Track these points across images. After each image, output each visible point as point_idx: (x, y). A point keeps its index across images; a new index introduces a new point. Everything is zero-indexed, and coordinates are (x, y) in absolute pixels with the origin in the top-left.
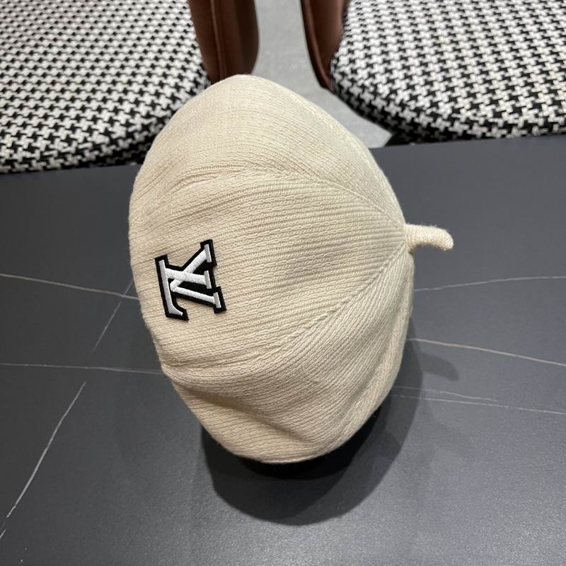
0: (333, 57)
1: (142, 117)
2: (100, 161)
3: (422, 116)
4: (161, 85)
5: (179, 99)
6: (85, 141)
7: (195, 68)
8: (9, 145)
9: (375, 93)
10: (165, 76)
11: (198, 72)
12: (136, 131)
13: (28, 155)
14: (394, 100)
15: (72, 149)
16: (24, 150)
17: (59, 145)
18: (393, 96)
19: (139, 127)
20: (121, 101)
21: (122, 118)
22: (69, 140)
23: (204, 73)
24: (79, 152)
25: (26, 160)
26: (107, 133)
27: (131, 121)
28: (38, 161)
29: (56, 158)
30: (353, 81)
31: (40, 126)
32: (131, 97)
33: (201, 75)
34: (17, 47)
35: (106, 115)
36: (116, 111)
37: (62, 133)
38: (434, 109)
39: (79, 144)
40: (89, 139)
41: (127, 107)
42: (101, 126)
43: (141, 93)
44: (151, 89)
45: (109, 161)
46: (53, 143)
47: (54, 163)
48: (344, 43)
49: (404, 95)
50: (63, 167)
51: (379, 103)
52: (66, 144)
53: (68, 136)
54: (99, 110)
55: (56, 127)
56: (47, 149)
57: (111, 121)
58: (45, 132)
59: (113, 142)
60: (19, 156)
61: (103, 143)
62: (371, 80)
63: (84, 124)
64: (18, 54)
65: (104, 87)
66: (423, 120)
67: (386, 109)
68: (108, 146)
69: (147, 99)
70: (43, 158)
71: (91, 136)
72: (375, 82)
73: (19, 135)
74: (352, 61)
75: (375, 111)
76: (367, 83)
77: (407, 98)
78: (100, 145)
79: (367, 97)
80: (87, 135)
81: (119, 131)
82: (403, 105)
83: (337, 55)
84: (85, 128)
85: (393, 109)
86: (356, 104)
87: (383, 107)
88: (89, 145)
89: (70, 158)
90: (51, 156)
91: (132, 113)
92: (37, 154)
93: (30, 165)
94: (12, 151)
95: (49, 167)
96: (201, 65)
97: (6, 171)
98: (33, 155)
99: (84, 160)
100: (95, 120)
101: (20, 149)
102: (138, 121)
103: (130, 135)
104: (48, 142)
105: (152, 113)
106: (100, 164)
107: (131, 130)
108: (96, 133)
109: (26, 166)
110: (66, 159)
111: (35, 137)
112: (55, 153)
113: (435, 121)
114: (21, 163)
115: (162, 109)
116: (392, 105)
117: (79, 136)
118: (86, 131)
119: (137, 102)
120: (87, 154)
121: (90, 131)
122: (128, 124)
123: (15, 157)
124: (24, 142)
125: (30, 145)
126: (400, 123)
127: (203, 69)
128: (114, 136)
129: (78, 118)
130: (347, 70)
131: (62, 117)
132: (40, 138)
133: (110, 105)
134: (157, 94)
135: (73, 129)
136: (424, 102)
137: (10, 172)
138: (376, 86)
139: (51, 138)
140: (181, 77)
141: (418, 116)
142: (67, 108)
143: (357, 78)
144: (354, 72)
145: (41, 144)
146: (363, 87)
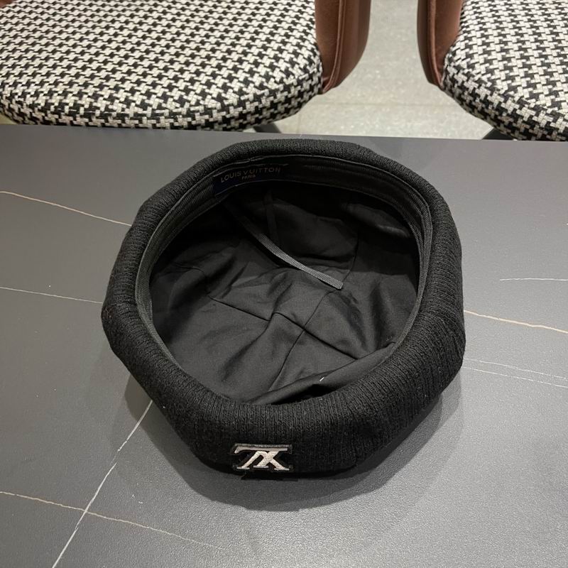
0: (448, 51)
1: (255, 87)
2: (209, 125)
3: (542, 115)
4: (277, 58)
5: (293, 75)
6: (198, 103)
7: (310, 47)
8: (122, 100)
9: (492, 89)
10: (281, 50)
11: (312, 50)
12: (248, 100)
13: (140, 111)
14: (513, 97)
15: (184, 111)
16: (136, 106)
17: (171, 105)
18: (512, 93)
19: (251, 97)
20: (235, 69)
21: (236, 85)
22: (181, 101)
23: (318, 53)
24: (190, 114)
25: (138, 117)
26: (219, 98)
27: (244, 89)
28: (148, 119)
29: (166, 118)
30: (469, 75)
31: (154, 85)
32: (246, 67)
33: (315, 55)
34: (131, 10)
35: (220, 81)
36: (230, 78)
37: (176, 94)
38: (556, 109)
39: (191, 106)
40: (201, 102)
41: (241, 76)
42: (214, 91)
43: (256, 64)
44: (267, 61)
45: (216, 127)
46: (165, 102)
47: (164, 122)
48: (462, 38)
49: (524, 93)
50: (173, 127)
51: (495, 99)
52: (178, 105)
53: (181, 97)
54: (214, 75)
55: (170, 88)
56: (160, 107)
57: (225, 88)
58: (159, 91)
59: (225, 108)
60: (131, 111)
61: (215, 108)
62: (489, 75)
63: (198, 88)
64: (132, 16)
65: (219, 55)
66: (543, 119)
67: (503, 105)
68: (219, 111)
69: (262, 70)
70: (155, 116)
71: (203, 99)
72: (493, 77)
73: (133, 91)
74: (469, 56)
75: (490, 107)
76: (484, 78)
77: (527, 96)
78: (211, 109)
79: (483, 92)
80: (200, 98)
81: (232, 98)
82: (521, 103)
83: (453, 49)
84: (198, 91)
85: (510, 106)
86: (469, 98)
87: (500, 103)
88: (201, 108)
89: (180, 119)
90: (162, 114)
91: (246, 82)
92: (149, 112)
93: (141, 121)
94: (125, 106)
95: (158, 125)
96: (315, 44)
97: (116, 125)
98: (145, 112)
99: (194, 123)
100: (209, 84)
101: (133, 104)
102: (251, 90)
103: (241, 104)
104: (162, 101)
105: (265, 84)
106: (208, 128)
107: (242, 98)
108: (209, 97)
109: (137, 122)
110: (176, 120)
111: (148, 94)
112: (166, 112)
113: (555, 121)
114: (131, 119)
115: (275, 82)
116: (509, 102)
117: (192, 98)
118: (199, 95)
119: (251, 73)
120: (197, 116)
121: (203, 94)
122: (241, 93)
123: (127, 111)
124: (138, 98)
125: (143, 101)
126: (516, 121)
127: (317, 49)
128: (226, 103)
129: (192, 81)
130: (464, 64)
131: (176, 79)
132: (154, 96)
133: (225, 72)
134: (272, 67)
135: (187, 91)
136: (545, 101)
137: (120, 126)
138: (494, 82)
139: (165, 97)
140: (296, 54)
141: (537, 115)
142: (182, 71)
143: (474, 72)
144: (471, 66)
145: (154, 101)
146: (480, 82)
